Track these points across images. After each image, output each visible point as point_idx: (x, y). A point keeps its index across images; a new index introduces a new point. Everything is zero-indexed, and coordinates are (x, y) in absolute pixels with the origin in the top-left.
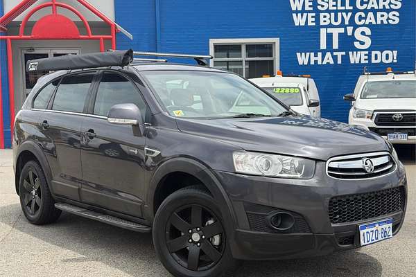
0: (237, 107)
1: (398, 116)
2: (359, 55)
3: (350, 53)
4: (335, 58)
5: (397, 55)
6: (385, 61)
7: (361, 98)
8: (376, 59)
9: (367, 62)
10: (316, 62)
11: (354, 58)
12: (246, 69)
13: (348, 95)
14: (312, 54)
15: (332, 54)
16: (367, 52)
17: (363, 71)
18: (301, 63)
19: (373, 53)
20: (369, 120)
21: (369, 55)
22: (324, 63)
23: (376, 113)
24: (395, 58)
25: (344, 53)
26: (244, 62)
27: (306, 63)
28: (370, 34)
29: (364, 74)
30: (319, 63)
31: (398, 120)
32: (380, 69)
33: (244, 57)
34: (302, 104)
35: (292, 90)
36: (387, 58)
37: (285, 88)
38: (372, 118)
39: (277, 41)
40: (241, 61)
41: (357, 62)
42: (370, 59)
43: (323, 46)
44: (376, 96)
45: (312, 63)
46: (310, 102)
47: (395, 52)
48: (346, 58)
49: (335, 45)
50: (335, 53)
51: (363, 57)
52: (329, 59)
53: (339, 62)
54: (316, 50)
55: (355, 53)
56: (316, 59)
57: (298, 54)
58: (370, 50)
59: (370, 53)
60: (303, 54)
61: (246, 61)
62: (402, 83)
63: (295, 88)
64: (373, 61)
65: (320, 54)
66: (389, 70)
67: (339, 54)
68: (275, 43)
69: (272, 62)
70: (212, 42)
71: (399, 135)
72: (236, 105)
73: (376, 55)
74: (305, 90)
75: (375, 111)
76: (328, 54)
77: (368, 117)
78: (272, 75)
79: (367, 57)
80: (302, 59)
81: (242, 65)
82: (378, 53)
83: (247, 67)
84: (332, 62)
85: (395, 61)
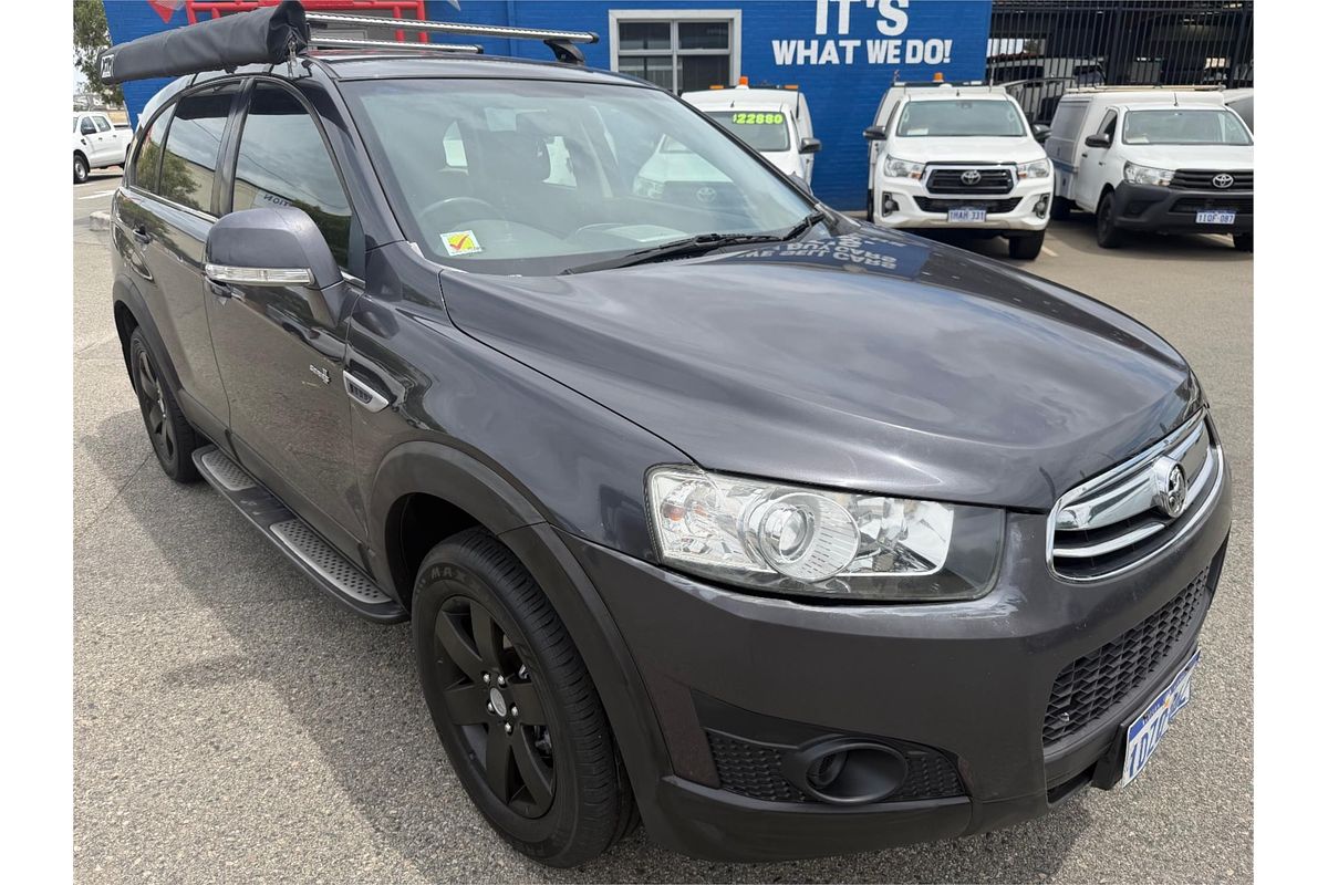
0: (664, 155)
1: (972, 173)
2: (884, 47)
3: (870, 43)
4: (841, 52)
5: (952, 49)
6: (929, 60)
7: (897, 135)
8: (914, 55)
9: (897, 61)
10: (807, 59)
11: (877, 53)
12: (678, 71)
13: (870, 129)
14: (801, 43)
15: (837, 44)
16: (899, 42)
17: (892, 79)
18: (779, 61)
19: (911, 43)
20: (916, 183)
21: (903, 48)
22: (823, 61)
23: (930, 169)
24: (947, 54)
25: (858, 43)
26: (675, 58)
27: (789, 61)
28: (906, 5)
29: (893, 86)
30: (813, 61)
31: (970, 182)
32: (921, 75)
33: (675, 48)
34: (788, 148)
35: (769, 119)
36: (933, 54)
37: (756, 113)
38: (921, 178)
39: (735, 15)
40: (670, 57)
41: (881, 61)
42: (902, 56)
43: (821, 28)
44: (925, 132)
45: (800, 61)
46: (803, 142)
47: (949, 43)
48: (861, 53)
49: (844, 28)
50: (842, 43)
51: (893, 52)
52: (830, 54)
53: (849, 60)
54: (808, 34)
55: (878, 42)
56: (807, 53)
57: (776, 44)
58: (904, 37)
59: (904, 44)
60: (785, 43)
61: (679, 56)
62: (974, 105)
63: (774, 113)
64: (909, 60)
65: (814, 44)
66: (939, 77)
67: (850, 45)
68: (732, 20)
69: (726, 59)
70: (615, 16)
71: (970, 213)
72: (662, 151)
73: (915, 48)
74: (793, 119)
75: (928, 164)
76: (830, 44)
77: (914, 176)
78: (727, 84)
79: (898, 52)
80: (783, 53)
81: (671, 63)
82: (919, 43)
83: (681, 67)
84: (836, 61)
85: (947, 61)
